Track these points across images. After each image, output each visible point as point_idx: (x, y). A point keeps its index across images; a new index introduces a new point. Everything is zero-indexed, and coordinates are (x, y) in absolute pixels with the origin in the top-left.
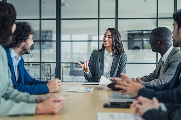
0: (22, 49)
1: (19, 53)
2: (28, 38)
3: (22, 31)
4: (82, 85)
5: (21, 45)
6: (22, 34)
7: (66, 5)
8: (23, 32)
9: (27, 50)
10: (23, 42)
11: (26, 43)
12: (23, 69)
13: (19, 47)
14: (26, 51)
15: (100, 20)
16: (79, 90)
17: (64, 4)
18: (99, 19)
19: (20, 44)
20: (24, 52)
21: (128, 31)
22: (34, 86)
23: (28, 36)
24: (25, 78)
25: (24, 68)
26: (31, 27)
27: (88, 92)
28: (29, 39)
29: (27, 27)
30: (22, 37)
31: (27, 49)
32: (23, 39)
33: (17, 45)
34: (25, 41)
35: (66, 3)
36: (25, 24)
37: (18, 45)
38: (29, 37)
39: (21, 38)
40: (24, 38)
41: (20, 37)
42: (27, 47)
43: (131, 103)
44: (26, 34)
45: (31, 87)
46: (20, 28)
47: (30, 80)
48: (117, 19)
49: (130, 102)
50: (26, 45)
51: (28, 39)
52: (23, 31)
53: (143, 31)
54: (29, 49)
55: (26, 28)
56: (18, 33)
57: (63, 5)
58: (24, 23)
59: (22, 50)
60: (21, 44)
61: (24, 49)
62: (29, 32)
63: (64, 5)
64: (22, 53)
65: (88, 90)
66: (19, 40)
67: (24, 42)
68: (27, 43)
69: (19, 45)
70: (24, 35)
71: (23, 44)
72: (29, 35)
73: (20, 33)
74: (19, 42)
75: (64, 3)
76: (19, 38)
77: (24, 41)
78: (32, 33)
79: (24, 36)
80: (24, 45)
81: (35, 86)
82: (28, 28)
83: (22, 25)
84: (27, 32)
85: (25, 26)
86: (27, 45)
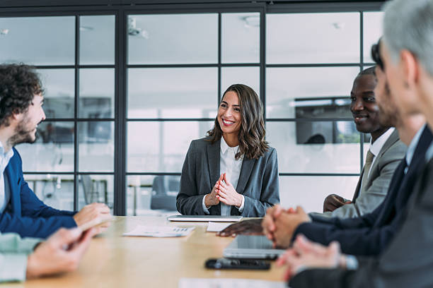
0: (15, 130)
1: (8, 141)
2: (30, 102)
3: (14, 86)
4: (167, 223)
5: (14, 121)
6: (16, 93)
7: (144, 34)
8: (17, 89)
9: (29, 132)
10: (17, 113)
11: (25, 116)
12: (19, 180)
13: (8, 125)
14: (25, 135)
15: (223, 68)
16: (158, 233)
17: (138, 32)
18: (220, 65)
19: (10, 118)
20: (21, 138)
21: (297, 100)
22: (41, 221)
23: (31, 100)
24: (22, 202)
25: (21, 179)
26: (38, 76)
27: (179, 236)
28: (33, 104)
29: (28, 76)
30: (15, 101)
31: (28, 130)
32: (18, 105)
33: (3, 122)
34: (24, 111)
35: (142, 30)
36: (24, 69)
37: (6, 121)
38: (33, 101)
39: (12, 104)
40: (21, 102)
41: (10, 100)
42: (28, 125)
43: (276, 258)
44: (26, 92)
45: (34, 221)
46: (11, 78)
47: (36, 209)
48: (263, 65)
49: (272, 256)
50: (26, 121)
51: (31, 106)
52: (18, 85)
53: (334, 99)
54: (33, 130)
55: (25, 78)
56: (6, 90)
57: (135, 33)
58: (22, 66)
59: (16, 133)
60: (14, 118)
61: (21, 130)
62: (32, 89)
63: (139, 35)
64: (16, 140)
65: (179, 233)
66: (9, 107)
67: (22, 112)
68: (29, 116)
69: (8, 120)
70: (20, 95)
71: (18, 117)
72: (33, 96)
73: (9, 91)
74: (8, 114)
75: (139, 29)
76: (8, 104)
77: (20, 110)
78: (41, 91)
79: (20, 99)
80: (22, 121)
81: (43, 220)
82: (30, 79)
83: (16, 71)
84: (27, 89)
85: (24, 74)
86: (29, 121)
